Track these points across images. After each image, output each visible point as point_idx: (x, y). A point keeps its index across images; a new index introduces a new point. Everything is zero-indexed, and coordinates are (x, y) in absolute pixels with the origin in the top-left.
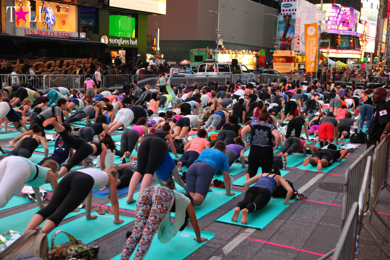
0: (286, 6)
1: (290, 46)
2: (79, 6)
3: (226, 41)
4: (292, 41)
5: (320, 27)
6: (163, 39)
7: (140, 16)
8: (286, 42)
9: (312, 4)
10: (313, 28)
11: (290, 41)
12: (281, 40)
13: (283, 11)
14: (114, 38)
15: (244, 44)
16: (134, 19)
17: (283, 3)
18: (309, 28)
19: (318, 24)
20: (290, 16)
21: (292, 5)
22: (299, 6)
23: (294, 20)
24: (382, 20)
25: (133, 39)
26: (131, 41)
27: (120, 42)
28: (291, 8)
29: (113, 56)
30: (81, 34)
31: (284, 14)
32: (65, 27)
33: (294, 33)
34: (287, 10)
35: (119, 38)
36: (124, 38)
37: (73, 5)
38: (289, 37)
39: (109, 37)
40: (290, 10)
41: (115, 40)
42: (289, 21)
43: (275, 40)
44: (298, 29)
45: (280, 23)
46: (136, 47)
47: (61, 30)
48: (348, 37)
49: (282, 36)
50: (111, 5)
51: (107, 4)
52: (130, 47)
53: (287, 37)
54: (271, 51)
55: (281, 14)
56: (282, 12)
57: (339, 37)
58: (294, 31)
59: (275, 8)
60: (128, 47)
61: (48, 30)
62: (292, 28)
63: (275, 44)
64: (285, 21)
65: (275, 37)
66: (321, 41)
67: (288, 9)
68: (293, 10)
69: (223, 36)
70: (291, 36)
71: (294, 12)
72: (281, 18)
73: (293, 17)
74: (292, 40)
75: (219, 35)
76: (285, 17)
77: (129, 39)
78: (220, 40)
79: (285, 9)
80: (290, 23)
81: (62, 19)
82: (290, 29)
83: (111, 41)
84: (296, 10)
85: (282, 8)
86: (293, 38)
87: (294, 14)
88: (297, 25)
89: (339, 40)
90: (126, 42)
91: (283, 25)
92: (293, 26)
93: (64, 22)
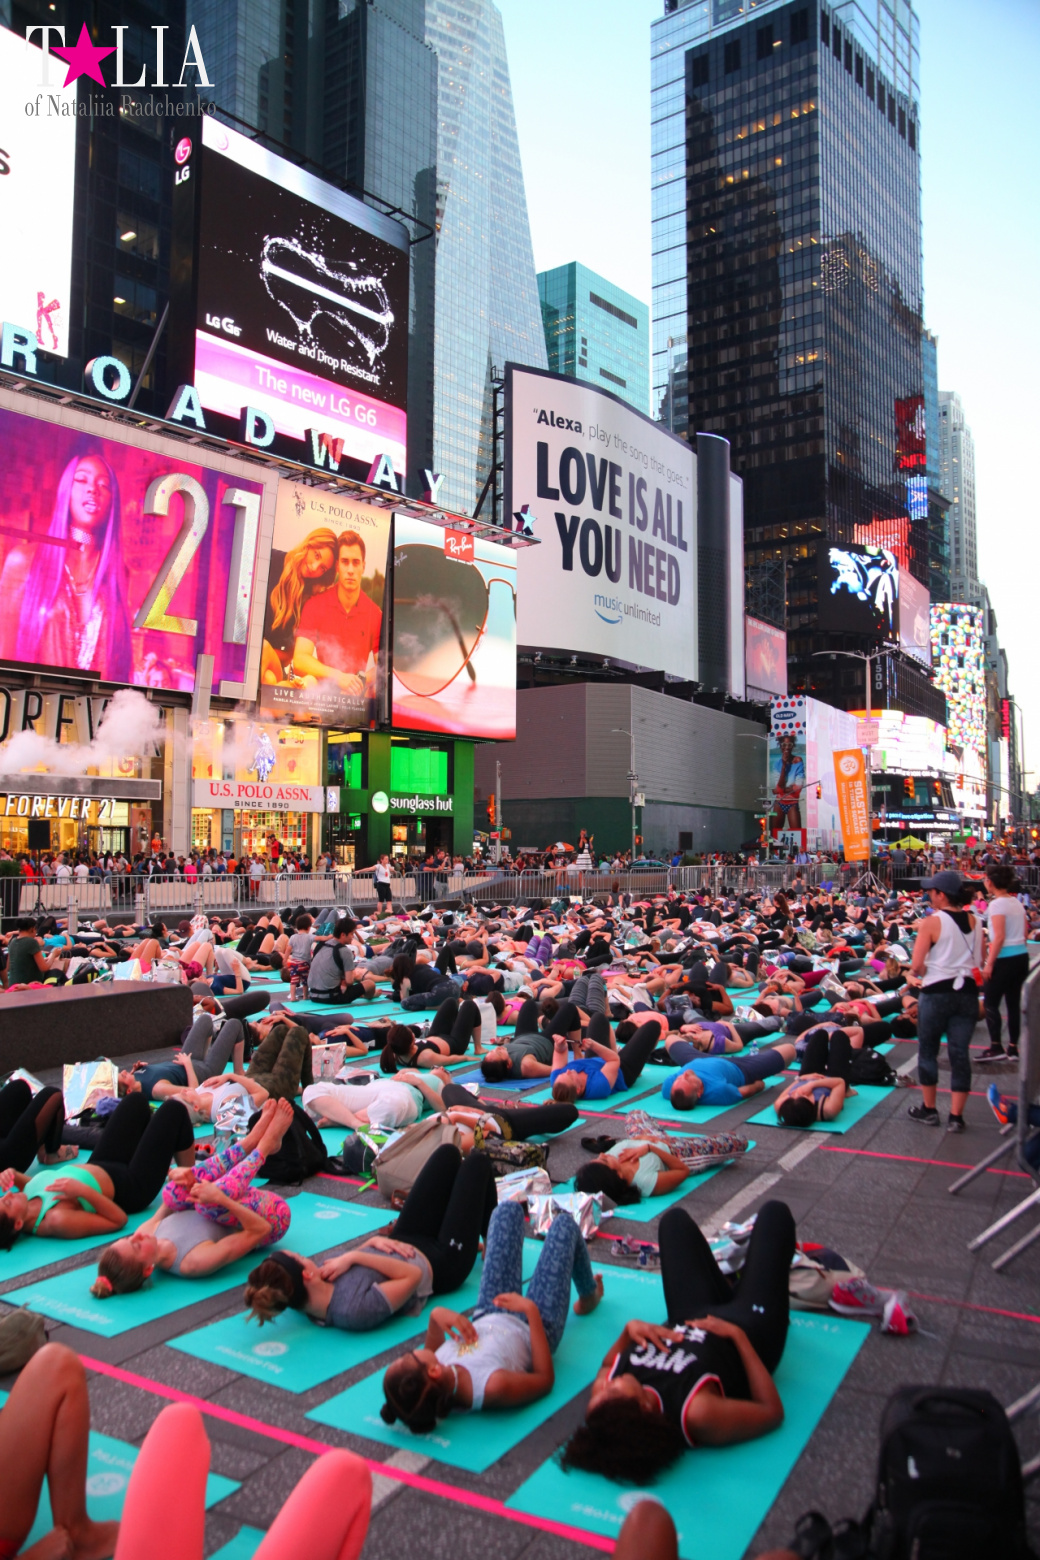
0: (783, 716)
1: (797, 805)
2: (325, 729)
3: (650, 797)
4: (801, 794)
5: (868, 758)
6: (508, 797)
7: (459, 748)
8: (788, 798)
9: (839, 712)
10: (852, 759)
11: (796, 793)
12: (774, 792)
13: (777, 727)
14: (400, 795)
15: (693, 802)
16: (445, 755)
17: (774, 711)
18: (845, 760)
19: (865, 751)
20: (792, 739)
21: (795, 715)
22: (811, 715)
23: (803, 748)
24: (994, 744)
25: (444, 799)
26: (438, 801)
27: (415, 806)
28: (794, 721)
29: (396, 837)
30: (329, 789)
31: (779, 733)
32: (294, 775)
33: (804, 777)
34: (784, 726)
35: (412, 796)
36: (423, 797)
37: (313, 726)
38: (792, 786)
39: (391, 795)
40: (791, 726)
41: (403, 802)
42: (790, 750)
43: (765, 792)
44: (812, 766)
45: (773, 753)
46: (450, 815)
47: (285, 782)
48: (924, 784)
49: (776, 783)
50: (394, 725)
51: (387, 722)
52: (438, 815)
53: (788, 784)
54: (756, 816)
55: (773, 734)
56: (773, 730)
57: (910, 781)
58: (803, 771)
59: (758, 721)
60: (431, 814)
61: (260, 784)
62: (798, 765)
63: (764, 802)
64: (783, 750)
65: (765, 784)
66: (874, 789)
67: (787, 722)
68: (798, 725)
69: (643, 787)
70: (798, 783)
71: (801, 728)
72: (772, 744)
73: (799, 740)
74: (800, 790)
75: (635, 784)
76: (781, 739)
77: (433, 797)
78: (639, 795)
79: (780, 722)
80: (793, 753)
81: (290, 759)
82: (794, 767)
83: (395, 802)
84: (804, 724)
85: (774, 722)
86: (803, 786)
87: (800, 732)
88: (809, 758)
89: (911, 788)
90: (429, 804)
91: (778, 759)
92: (801, 760)
93: (292, 766)
